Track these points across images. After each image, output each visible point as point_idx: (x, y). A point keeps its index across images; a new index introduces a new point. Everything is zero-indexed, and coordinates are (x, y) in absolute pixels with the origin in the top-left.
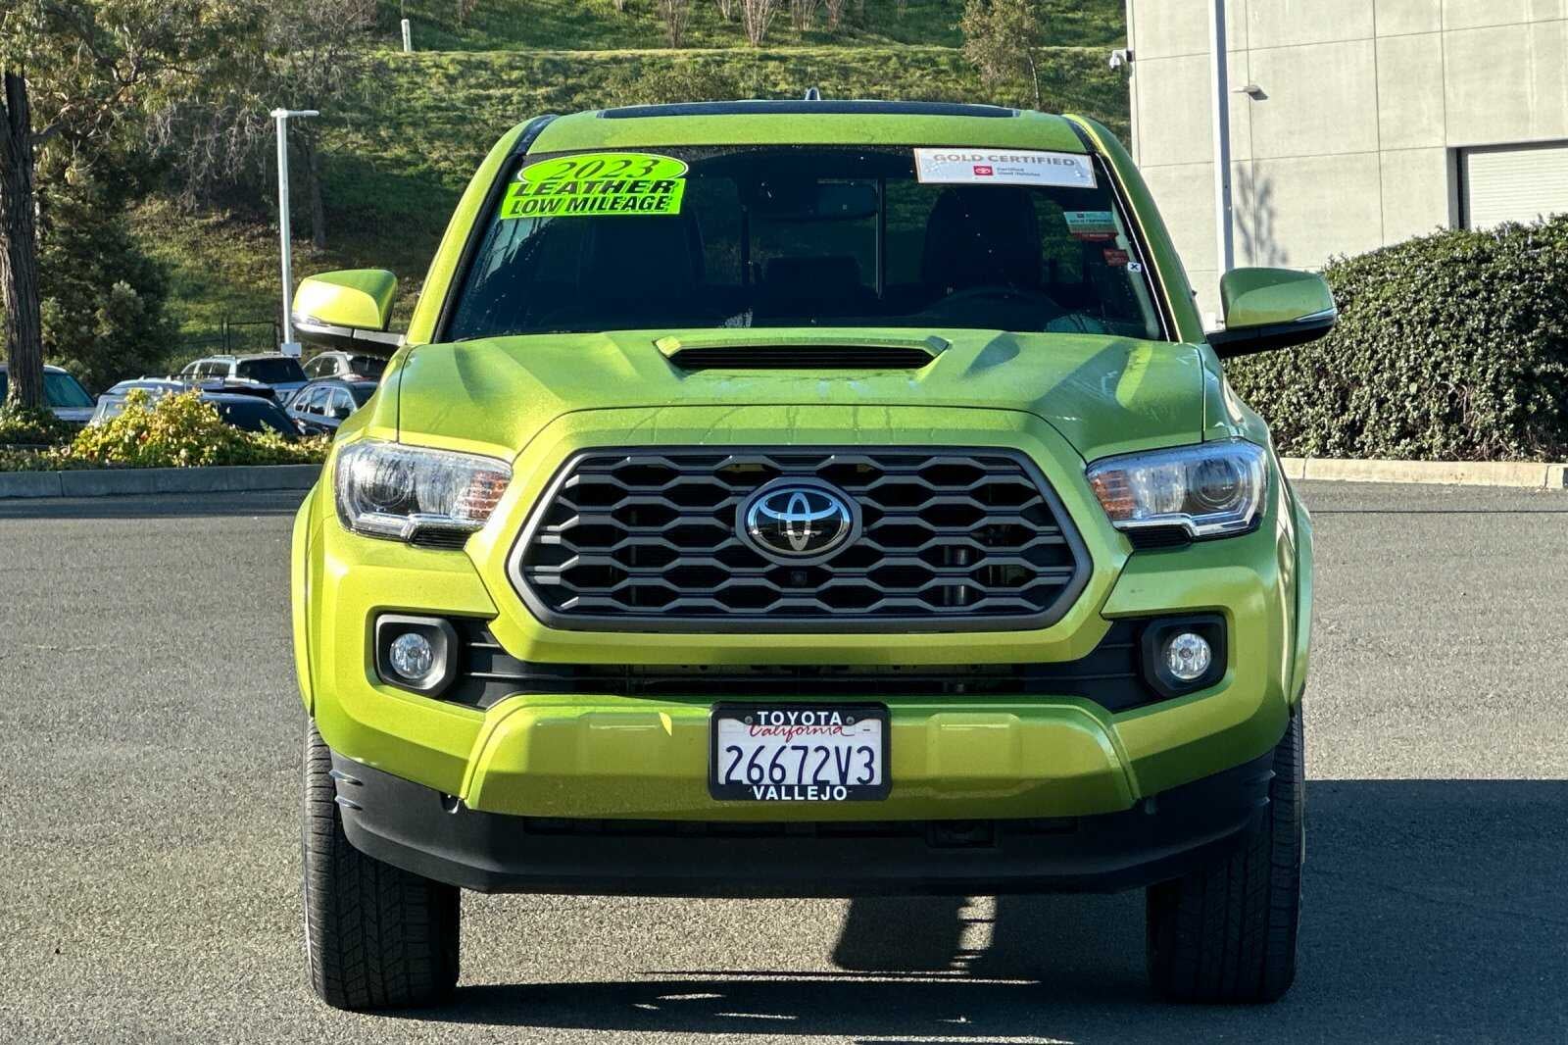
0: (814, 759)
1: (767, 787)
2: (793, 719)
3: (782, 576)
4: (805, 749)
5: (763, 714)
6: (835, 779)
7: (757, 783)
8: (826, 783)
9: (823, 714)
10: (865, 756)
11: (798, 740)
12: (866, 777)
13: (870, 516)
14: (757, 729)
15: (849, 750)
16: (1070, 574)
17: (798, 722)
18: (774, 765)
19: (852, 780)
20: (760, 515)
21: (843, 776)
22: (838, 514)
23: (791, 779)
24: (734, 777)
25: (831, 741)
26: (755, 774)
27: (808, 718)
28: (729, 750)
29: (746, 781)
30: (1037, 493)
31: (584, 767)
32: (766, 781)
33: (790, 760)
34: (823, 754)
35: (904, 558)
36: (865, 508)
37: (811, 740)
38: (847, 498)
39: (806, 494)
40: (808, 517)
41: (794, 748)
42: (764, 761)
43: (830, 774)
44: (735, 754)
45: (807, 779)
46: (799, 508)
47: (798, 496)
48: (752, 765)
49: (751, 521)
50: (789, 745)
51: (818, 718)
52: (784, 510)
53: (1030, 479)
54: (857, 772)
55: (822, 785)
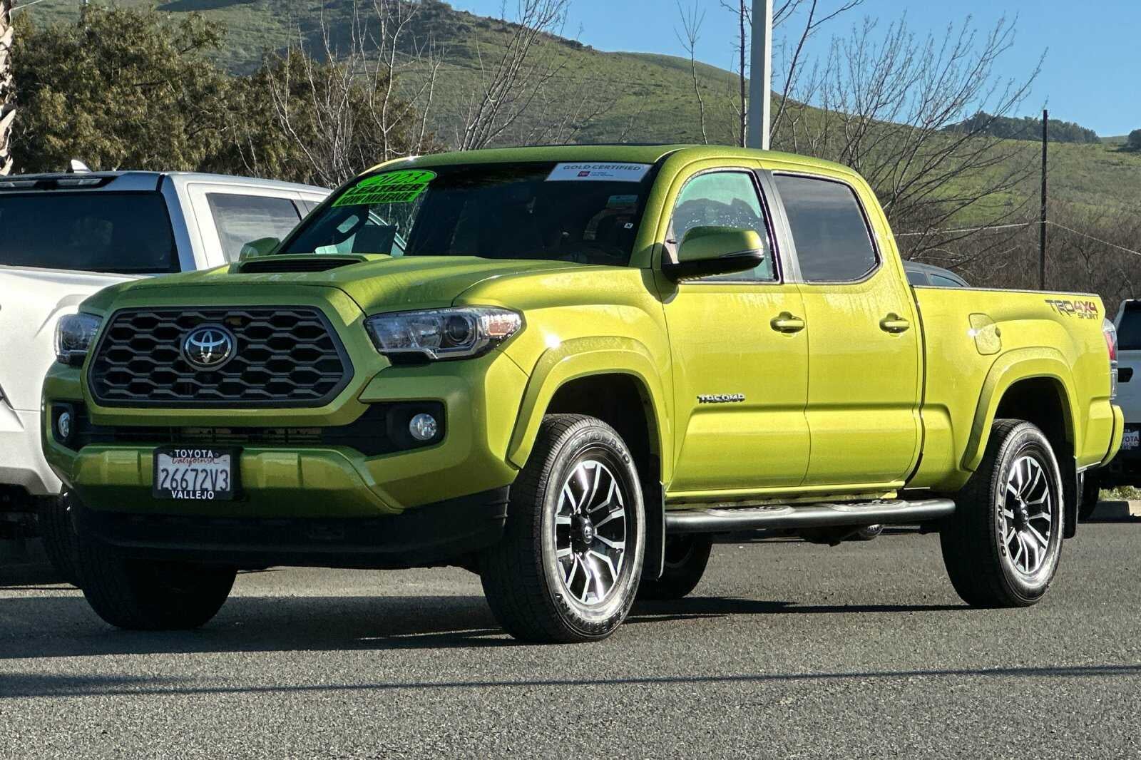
0: (201, 476)
1: (178, 491)
2: (191, 454)
3: (201, 377)
4: (197, 471)
5: (177, 451)
6: (210, 488)
7: (174, 489)
8: (206, 490)
9: (204, 451)
10: (224, 476)
11: (194, 466)
12: (224, 487)
13: (242, 344)
14: (175, 459)
15: (217, 471)
16: (340, 377)
17: (193, 456)
18: (183, 479)
19: (218, 489)
20: (190, 343)
21: (214, 485)
22: (226, 343)
23: (190, 488)
24: (164, 486)
25: (209, 466)
26: (174, 485)
27: (198, 454)
28: (163, 471)
29: (170, 489)
30: (325, 331)
31: (106, 481)
32: (179, 488)
33: (190, 477)
34: (204, 474)
35: (257, 367)
36: (240, 341)
37: (199, 466)
38: (231, 334)
39: (212, 332)
40: (211, 345)
41: (192, 470)
42: (178, 476)
43: (208, 485)
44: (165, 473)
45: (198, 487)
46: (207, 340)
47: (208, 333)
48: (173, 479)
49: (187, 348)
50: (190, 468)
51: (202, 453)
52: (200, 341)
53: (321, 323)
54: (221, 484)
55: (203, 491)
